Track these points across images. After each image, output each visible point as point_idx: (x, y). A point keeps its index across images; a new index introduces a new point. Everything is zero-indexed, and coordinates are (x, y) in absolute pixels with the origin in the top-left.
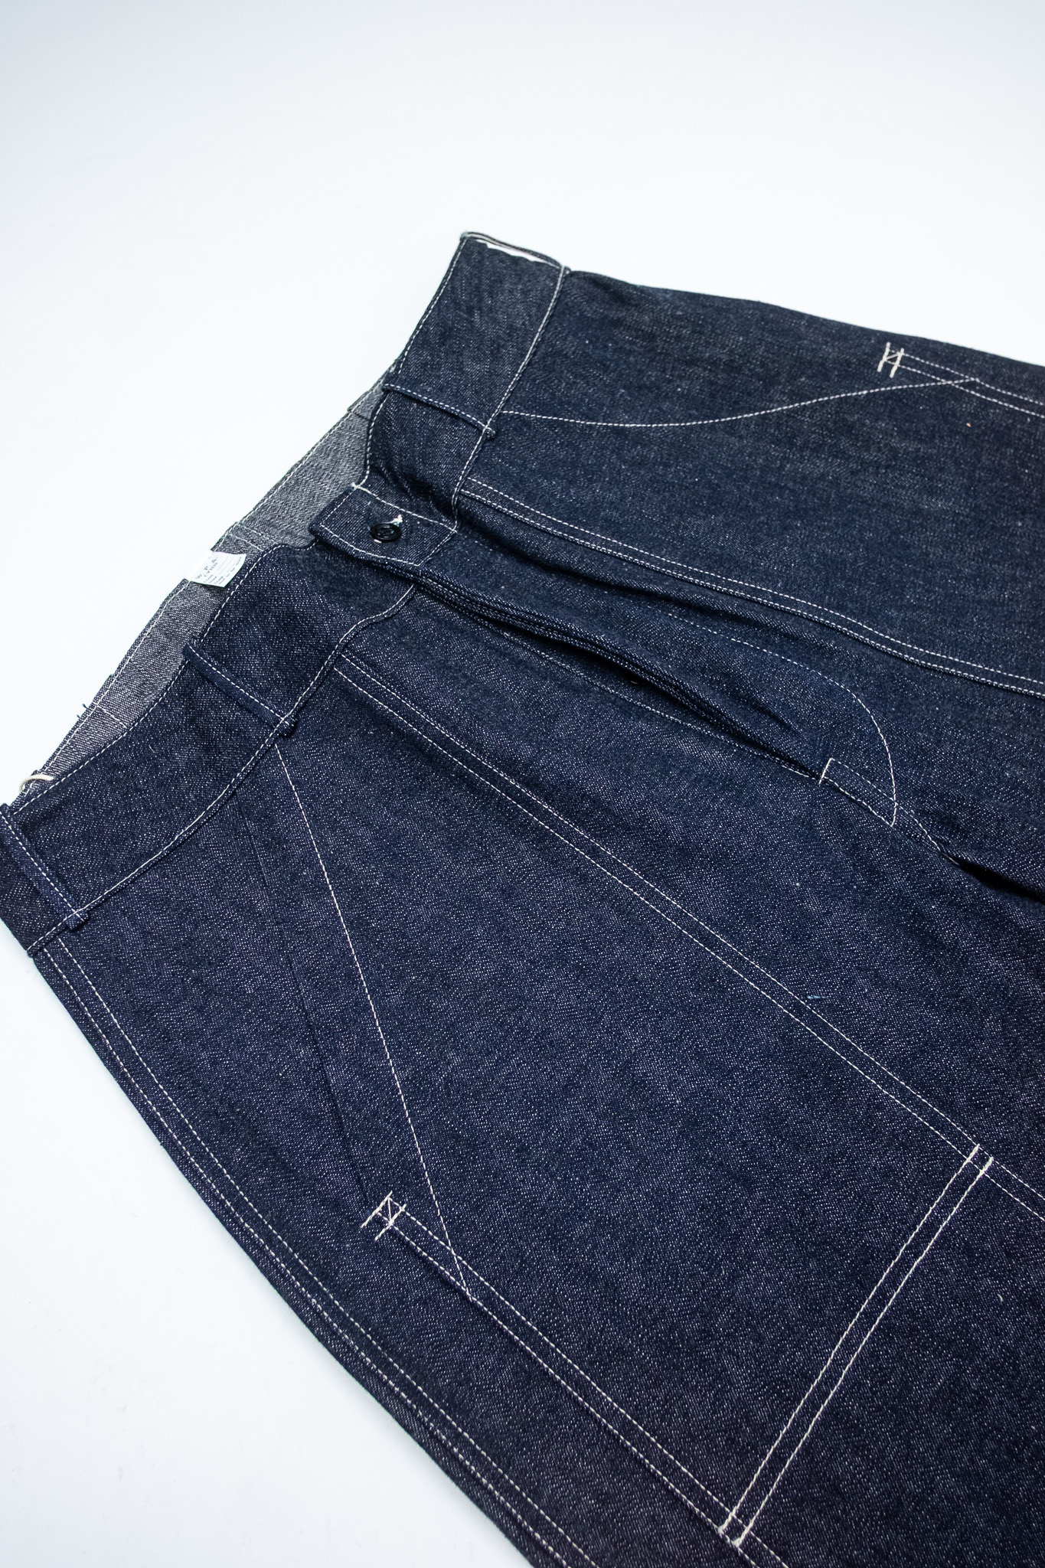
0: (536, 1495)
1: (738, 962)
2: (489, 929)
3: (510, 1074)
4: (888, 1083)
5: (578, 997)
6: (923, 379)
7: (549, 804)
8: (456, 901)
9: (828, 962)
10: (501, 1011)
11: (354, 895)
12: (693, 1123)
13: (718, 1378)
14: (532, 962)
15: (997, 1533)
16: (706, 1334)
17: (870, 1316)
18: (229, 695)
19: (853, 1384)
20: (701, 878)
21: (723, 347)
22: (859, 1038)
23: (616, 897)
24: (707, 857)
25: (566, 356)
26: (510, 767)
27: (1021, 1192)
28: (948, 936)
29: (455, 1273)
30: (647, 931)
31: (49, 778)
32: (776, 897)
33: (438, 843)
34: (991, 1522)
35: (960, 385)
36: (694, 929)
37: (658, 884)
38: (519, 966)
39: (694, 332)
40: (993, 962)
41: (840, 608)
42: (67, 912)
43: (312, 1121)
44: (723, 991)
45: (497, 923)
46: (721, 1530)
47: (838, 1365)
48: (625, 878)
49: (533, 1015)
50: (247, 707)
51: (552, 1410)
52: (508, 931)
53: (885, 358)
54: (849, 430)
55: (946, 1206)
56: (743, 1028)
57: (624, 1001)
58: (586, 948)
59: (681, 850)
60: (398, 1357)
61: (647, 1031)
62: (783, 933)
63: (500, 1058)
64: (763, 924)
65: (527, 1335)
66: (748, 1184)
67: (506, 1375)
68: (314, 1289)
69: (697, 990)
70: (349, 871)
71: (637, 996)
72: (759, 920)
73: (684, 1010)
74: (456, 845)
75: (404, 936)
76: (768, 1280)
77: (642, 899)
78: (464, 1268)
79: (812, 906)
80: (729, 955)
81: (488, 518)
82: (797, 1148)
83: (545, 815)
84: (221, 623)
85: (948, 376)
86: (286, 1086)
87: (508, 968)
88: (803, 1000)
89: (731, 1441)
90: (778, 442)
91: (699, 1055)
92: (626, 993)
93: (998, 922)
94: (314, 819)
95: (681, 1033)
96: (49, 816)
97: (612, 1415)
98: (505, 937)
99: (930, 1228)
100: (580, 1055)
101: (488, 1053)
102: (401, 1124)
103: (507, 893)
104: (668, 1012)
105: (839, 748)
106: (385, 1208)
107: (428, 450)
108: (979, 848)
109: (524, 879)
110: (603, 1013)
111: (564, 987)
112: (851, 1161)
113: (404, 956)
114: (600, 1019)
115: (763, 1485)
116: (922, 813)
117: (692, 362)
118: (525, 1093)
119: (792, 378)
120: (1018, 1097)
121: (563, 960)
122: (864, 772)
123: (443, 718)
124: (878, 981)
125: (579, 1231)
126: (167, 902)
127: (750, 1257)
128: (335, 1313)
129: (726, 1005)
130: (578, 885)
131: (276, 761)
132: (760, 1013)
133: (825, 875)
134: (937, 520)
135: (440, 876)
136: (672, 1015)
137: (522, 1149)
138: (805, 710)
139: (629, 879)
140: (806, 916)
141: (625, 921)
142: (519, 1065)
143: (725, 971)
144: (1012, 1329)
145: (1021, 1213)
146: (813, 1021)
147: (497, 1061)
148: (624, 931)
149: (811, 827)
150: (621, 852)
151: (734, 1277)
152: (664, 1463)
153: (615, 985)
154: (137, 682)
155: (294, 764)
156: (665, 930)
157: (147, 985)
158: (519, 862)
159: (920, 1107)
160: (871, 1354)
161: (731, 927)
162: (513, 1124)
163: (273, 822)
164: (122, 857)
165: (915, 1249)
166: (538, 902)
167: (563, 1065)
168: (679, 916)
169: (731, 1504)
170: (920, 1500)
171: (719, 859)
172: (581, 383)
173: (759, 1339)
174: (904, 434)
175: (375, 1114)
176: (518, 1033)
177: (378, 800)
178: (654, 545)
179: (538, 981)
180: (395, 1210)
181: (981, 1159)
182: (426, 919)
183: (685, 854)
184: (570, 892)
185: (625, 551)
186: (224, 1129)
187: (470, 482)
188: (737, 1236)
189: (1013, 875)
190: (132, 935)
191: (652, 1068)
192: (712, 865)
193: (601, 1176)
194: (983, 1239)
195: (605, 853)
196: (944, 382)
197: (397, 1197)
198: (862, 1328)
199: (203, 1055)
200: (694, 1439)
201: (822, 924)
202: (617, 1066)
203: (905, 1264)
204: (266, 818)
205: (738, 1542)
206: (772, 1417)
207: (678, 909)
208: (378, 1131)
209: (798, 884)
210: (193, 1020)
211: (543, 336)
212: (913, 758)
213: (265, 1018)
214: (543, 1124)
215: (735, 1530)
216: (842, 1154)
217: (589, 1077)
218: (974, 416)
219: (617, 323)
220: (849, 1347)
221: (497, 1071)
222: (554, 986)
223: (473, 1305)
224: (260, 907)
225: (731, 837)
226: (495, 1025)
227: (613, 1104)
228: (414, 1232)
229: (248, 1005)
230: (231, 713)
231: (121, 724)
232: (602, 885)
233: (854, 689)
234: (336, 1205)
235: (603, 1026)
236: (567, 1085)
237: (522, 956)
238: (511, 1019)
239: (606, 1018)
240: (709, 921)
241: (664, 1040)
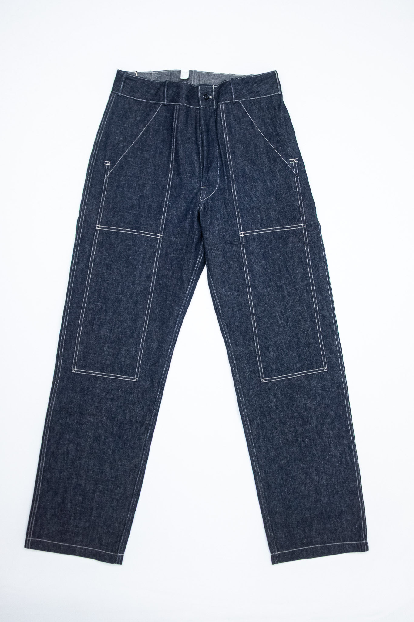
0: (88, 201)
1: (168, 191)
3: (135, 168)
4: (163, 219)
5: (151, 172)
6: (293, 168)
8: (155, 146)
9: (175, 203)
10: (143, 162)
11: (147, 131)
12: (143, 196)
13: (114, 216)
15: (116, 258)
16: (118, 212)
17: (132, 232)
18: (164, 92)
19: (123, 233)
20: (177, 179)
21: (280, 130)
22: (167, 213)
23: (168, 168)
25: (261, 104)
26: (176, 141)
27: (159, 244)
28: (188, 217)
29: (106, 176)
30: (166, 176)
31: (137, 75)
32: (180, 190)
33: (162, 138)
34: (117, 257)
35: (296, 175)
36: (170, 182)
37: (173, 173)
38: (151, 161)
39: (279, 123)
40: (187, 225)
41: (235, 176)
42: (119, 92)
43: (113, 146)
44: (163, 191)
45: (155, 154)
46: (97, 225)
47: (124, 230)
49: (145, 167)
50: (164, 96)
51: (98, 198)
52: (155, 156)
53: (293, 159)
54: (275, 161)
55: (152, 235)
56: (160, 196)
57: (154, 178)
58: (159, 169)
60: (92, 175)
61: (152, 184)
62: (175, 194)
63: (136, 166)
65: (105, 190)
66: (139, 208)
67: (99, 190)
68: (94, 160)
69: (162, 187)
70: (150, 128)
71: (156, 180)
72: (175, 190)
74: (163, 141)
75: (145, 142)
76: (129, 216)
77: (170, 173)
78: (107, 177)
79: (181, 196)
80: (169, 189)
81: (219, 112)
82: (148, 212)
83: (173, 151)
84: (173, 83)
85: (296, 172)
86: (116, 139)
87: (149, 159)
88: (168, 202)
89: (107, 222)
90: (267, 150)
91: (153, 192)
92: (156, 178)
93: (192, 222)
94: (154, 118)
95: (154, 188)
96: (131, 80)
97: (102, 206)
99: (148, 234)
100: (143, 176)
101: (136, 164)
102: (119, 158)
103: (160, 153)
105: (208, 188)
106: (108, 163)
107: (224, 94)
108: (203, 214)
109: (163, 154)
111: (151, 169)
112: (150, 220)
113: (143, 144)
115: (105, 228)
116: (204, 204)
117: (275, 127)
118: (133, 172)
119: (280, 146)
120: (172, 238)
121: (155, 166)
122: (206, 193)
123: (177, 127)
124: (177, 211)
125: (121, 189)
126: (130, 105)
127: (130, 213)
128: (92, 164)
131: (159, 106)
132: (163, 197)
133: (187, 195)
134: (266, 185)
135: (157, 142)
136: (156, 186)
137: (126, 176)
138: (211, 179)
139: (171, 169)
140: (180, 196)
142: (137, 169)
143: (166, 189)
144: (141, 250)
145: (157, 245)
146: (166, 205)
148: (164, 173)
149: (194, 190)
150: (174, 165)
151: (127, 212)
152: (100, 215)
153: (156, 176)
154: (160, 76)
155: (160, 109)
156: (167, 178)
157: (117, 111)
159: (162, 225)
160: (128, 234)
161: (173, 187)
162: (128, 173)
163: (150, 112)
164: (132, 94)
165: (144, 233)
166: (161, 158)
167: (140, 175)
168: (170, 179)
169: (101, 225)
170: (114, 247)
171: (181, 179)
172: (257, 110)
173: (121, 219)
174: (279, 171)
175: (119, 153)
176: (141, 166)
177: (163, 125)
178: (231, 141)
179: (150, 165)
180: (109, 164)
181: (161, 237)
182: (150, 143)
183: (179, 174)
184: (166, 162)
185: (226, 137)
186: (105, 135)
187: (222, 105)
188: (132, 210)
189: (201, 221)
190: (123, 104)
191: (147, 187)
193: (129, 188)
194: (150, 242)
195: (173, 163)
196: (294, 172)
197: (111, 163)
198: (130, 231)
199: (113, 125)
200: (105, 217)
201: (180, 199)
202: (144, 182)
203: (141, 233)
204: (150, 111)
205: (97, 228)
206: (113, 225)
208: (117, 155)
209: (183, 192)
210: (116, 121)
211: (261, 98)
212: (213, 199)
213: (123, 130)
214: (131, 177)
215: (98, 227)
216: (150, 218)
217: (141, 179)
218: (291, 181)
219: (275, 109)
220: (127, 231)
221: (134, 166)
222: (151, 167)
223: (104, 181)
224: (138, 119)
225: (185, 179)
226: (140, 162)
227: (139, 185)
228: (108, 168)
229: (123, 127)
230: (162, 94)
231: (152, 78)
232: (169, 166)
233: (219, 185)
234: (105, 156)
236: (138, 177)
237: (152, 160)
238: (142, 164)
239: (150, 177)
240: (172, 183)
241: (152, 187)
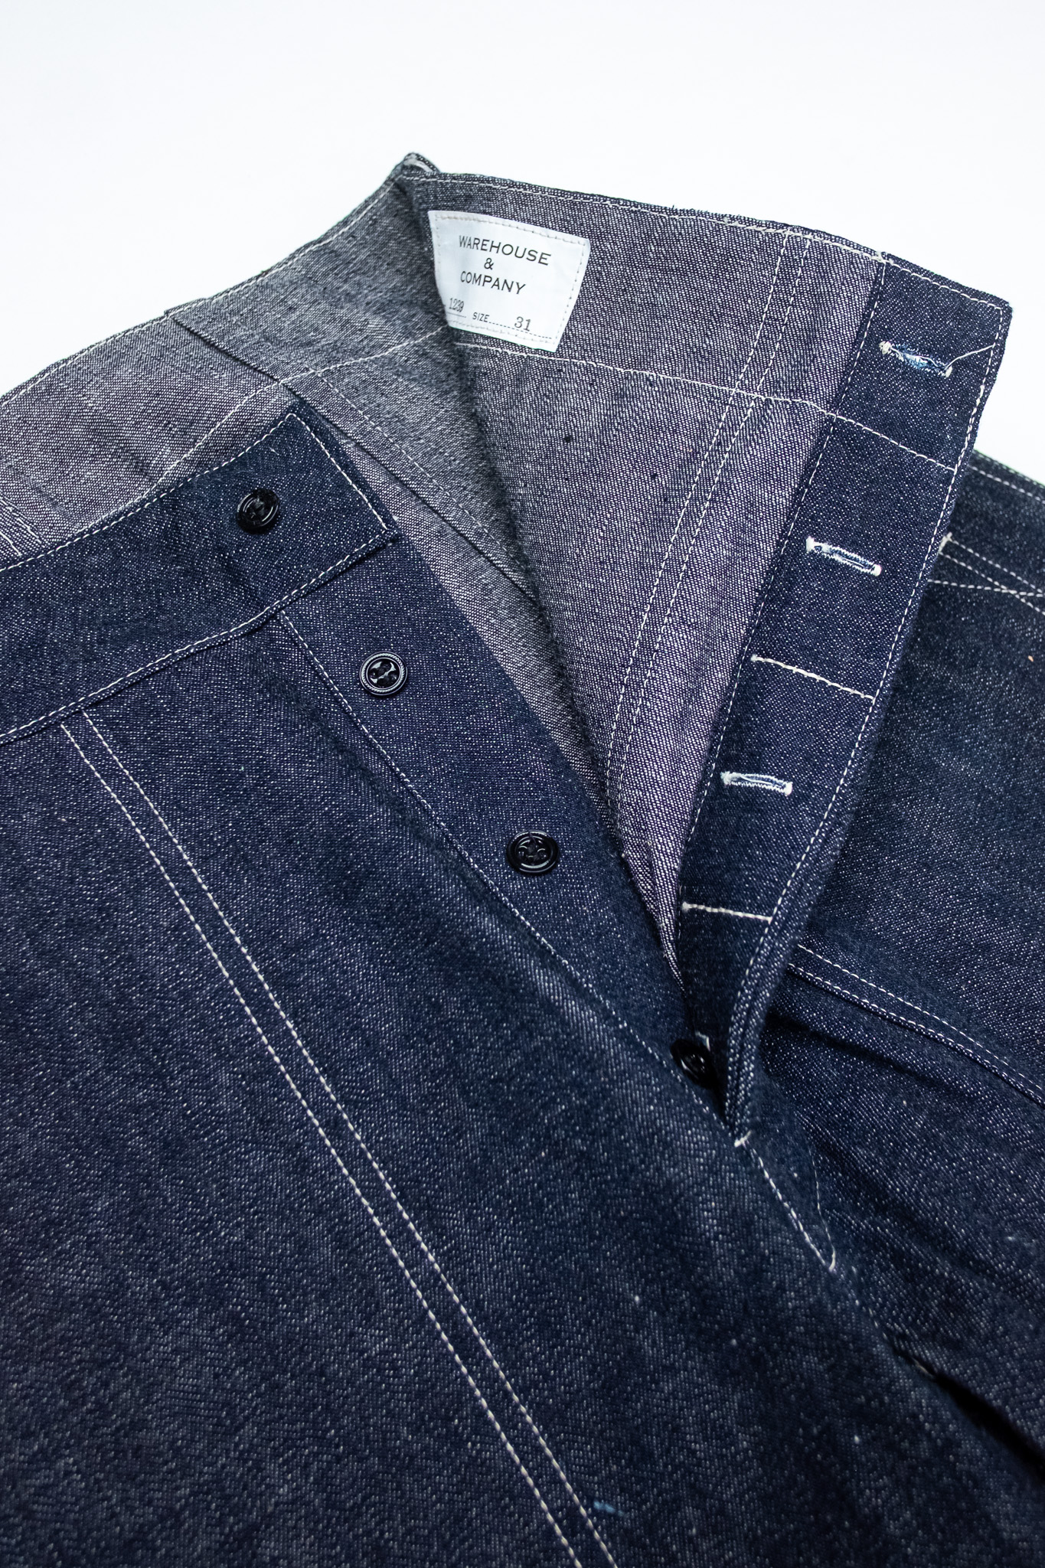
1: (501, 1402)
2: (120, 1203)
3: (46, 1487)
5: (216, 1376)
7: (296, 1024)
8: (85, 1136)
9: (647, 1455)
10: (79, 1362)
14: (165, 1286)
20: (489, 1230)
23: (341, 1216)
24: (509, 1196)
30: (371, 1293)
32: (597, 1307)
33: (90, 1027)
36: (449, 1315)
37: (417, 1217)
38: (141, 1286)
44: (459, 1444)
45: (135, 1196)
48: (369, 1187)
49: (128, 1386)
52: (147, 1218)
56: (470, 1524)
57: (290, 1407)
58: (262, 1289)
59: (473, 1170)
61: (307, 1477)
62: (591, 1373)
63: (41, 1450)
64: (563, 1345)
71: (315, 1406)
72: (558, 1334)
73: (382, 1458)
74: (119, 1040)
77: (383, 1233)
79: (651, 1346)
80: (489, 1381)
83: (281, 1039)
87: (121, 1283)
88: (586, 1508)
92: (298, 1393)
95: (364, 1499)
98: (139, 1227)
100: (178, 1488)
101: (28, 1435)
103: (172, 1149)
104: (355, 1451)
109: (206, 1134)
110: (247, 1418)
111: (198, 1348)
114: (238, 1429)
118: (57, 1531)
121: (218, 1299)
129: (457, 1471)
130: (288, 1174)
132: (507, 1506)
135: (75, 1086)
136: (360, 1460)
139: (374, 1191)
140: (636, 1359)
141: (343, 1263)
142: (68, 1474)
143: (474, 1408)
147: (35, 1454)
148: (333, 1279)
150: (377, 1141)
153: (285, 1372)
156: (401, 1301)
158: (209, 1102)
161: (509, 1332)
166: (215, 1181)
167: (141, 1499)
168: (432, 1283)
171: (527, 1207)
176: (90, 1411)
177: (22, 923)
179: (162, 1325)
184: (273, 1181)
192: (512, 1213)
195: (352, 1134)
201: (657, 1384)
202: (231, 1530)
207: (433, 1272)
209: (637, 1298)
217: (177, 1535)
221: (27, 1474)
222: (184, 1342)
225: (555, 1178)
226: (59, 1382)
232: (327, 1186)
235: (237, 1445)
236: (132, 1541)
237: (153, 1269)
238: (89, 1382)
239: (250, 1430)
240: (476, 1309)
241: (330, 1504)
